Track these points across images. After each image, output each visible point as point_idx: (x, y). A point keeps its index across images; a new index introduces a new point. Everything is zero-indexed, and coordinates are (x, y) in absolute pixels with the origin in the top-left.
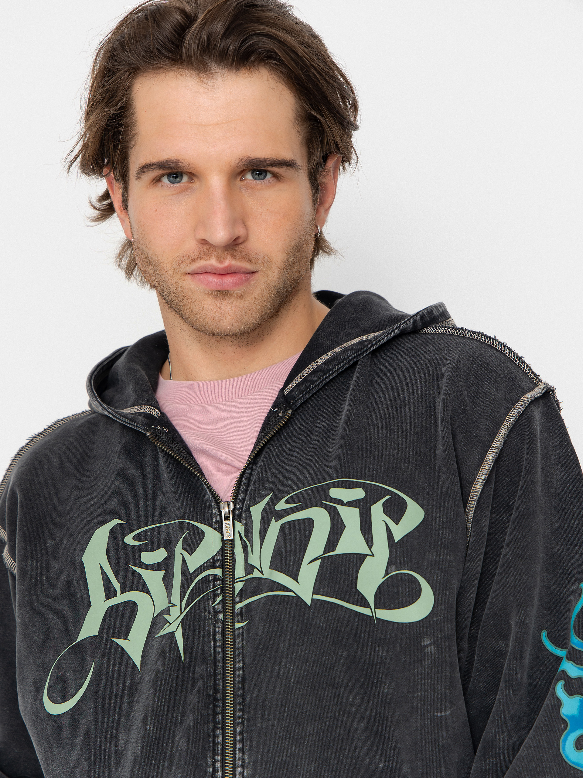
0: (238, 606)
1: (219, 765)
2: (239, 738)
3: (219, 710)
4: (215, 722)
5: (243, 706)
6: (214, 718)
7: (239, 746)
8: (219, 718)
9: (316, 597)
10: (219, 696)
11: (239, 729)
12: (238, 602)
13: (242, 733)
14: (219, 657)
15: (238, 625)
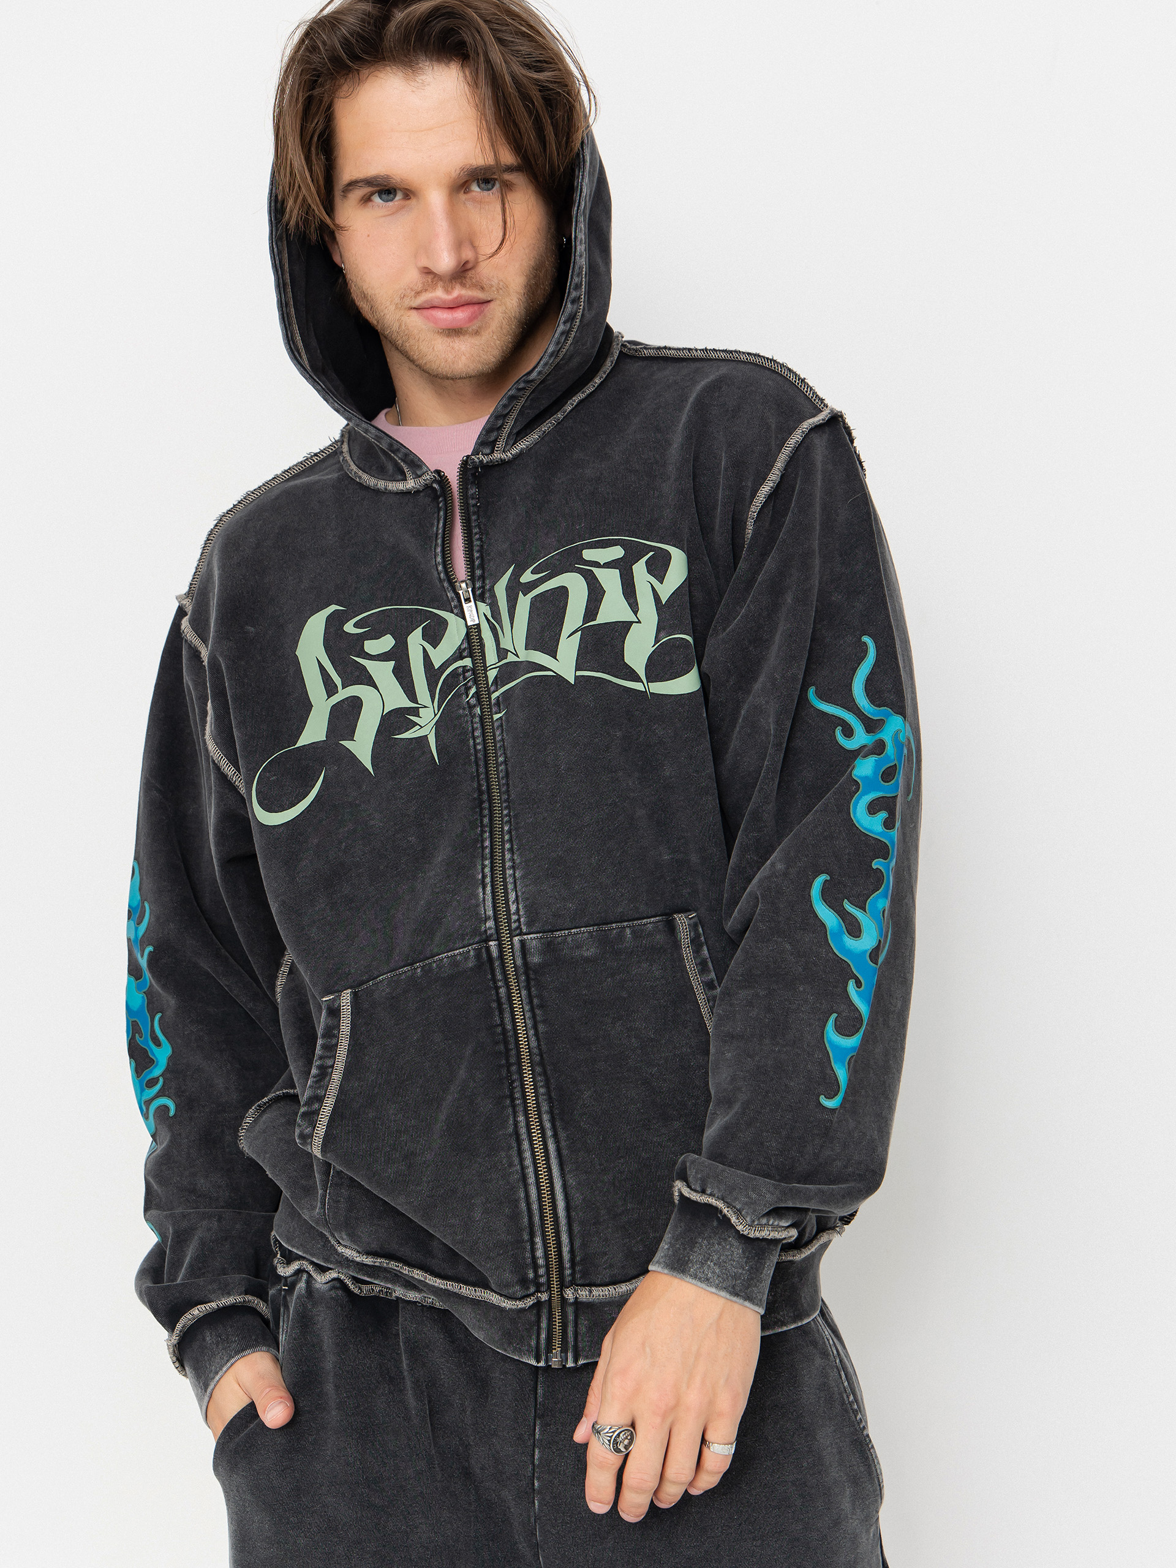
0: (494, 696)
1: (487, 870)
2: (507, 837)
3: (486, 812)
4: (482, 826)
5: (509, 802)
6: (482, 822)
7: (507, 846)
8: (486, 820)
9: (579, 673)
10: (485, 797)
11: (506, 828)
12: (494, 692)
13: (510, 832)
14: (480, 755)
15: (496, 717)
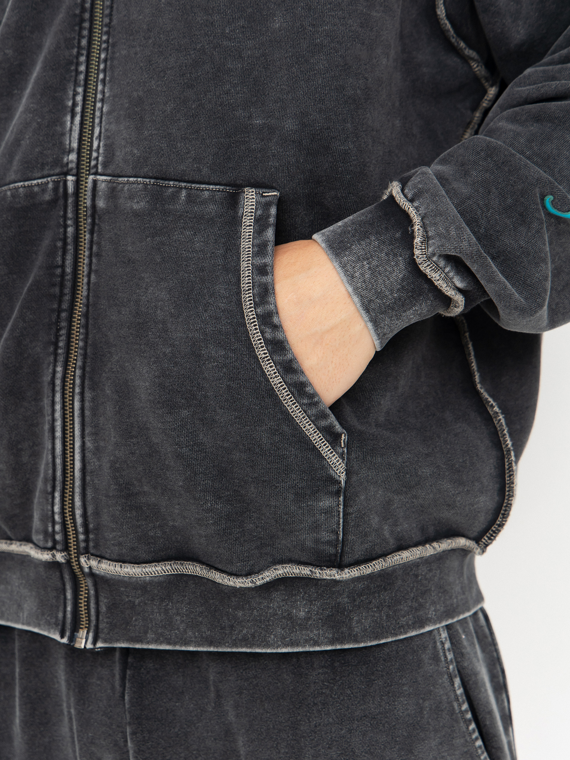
1: (79, 98)
2: (102, 66)
3: (85, 33)
4: (79, 47)
5: (110, 28)
6: (79, 42)
7: (101, 76)
8: (84, 42)
10: (87, 16)
11: (103, 56)
13: (105, 61)
